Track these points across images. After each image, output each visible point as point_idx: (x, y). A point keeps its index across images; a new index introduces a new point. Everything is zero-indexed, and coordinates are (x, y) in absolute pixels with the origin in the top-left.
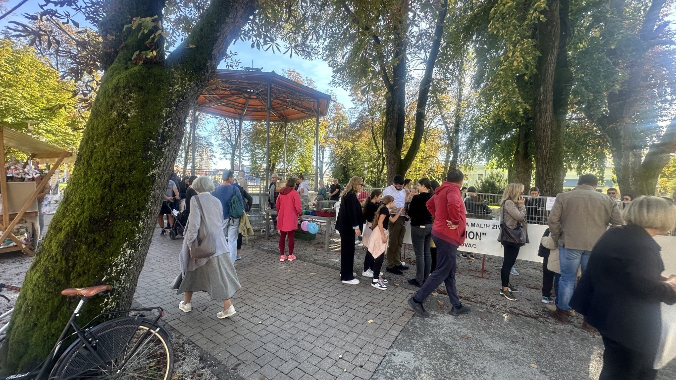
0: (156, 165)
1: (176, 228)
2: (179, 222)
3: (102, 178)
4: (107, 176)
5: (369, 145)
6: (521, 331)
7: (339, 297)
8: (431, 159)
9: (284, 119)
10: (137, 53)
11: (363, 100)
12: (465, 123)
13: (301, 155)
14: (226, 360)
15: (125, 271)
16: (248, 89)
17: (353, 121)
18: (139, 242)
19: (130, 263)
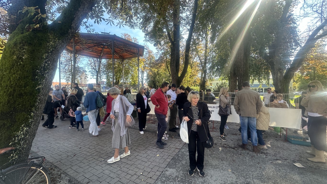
0: (41, 83)
1: (63, 115)
2: (65, 111)
3: (8, 91)
4: (11, 90)
5: (165, 70)
6: (226, 155)
7: (144, 145)
8: (195, 76)
9: (122, 58)
10: (28, 25)
11: (162, 49)
12: (209, 59)
13: (133, 76)
14: (83, 180)
15: (23, 139)
16: (103, 43)
17: (157, 59)
18: (32, 123)
19: (26, 134)
